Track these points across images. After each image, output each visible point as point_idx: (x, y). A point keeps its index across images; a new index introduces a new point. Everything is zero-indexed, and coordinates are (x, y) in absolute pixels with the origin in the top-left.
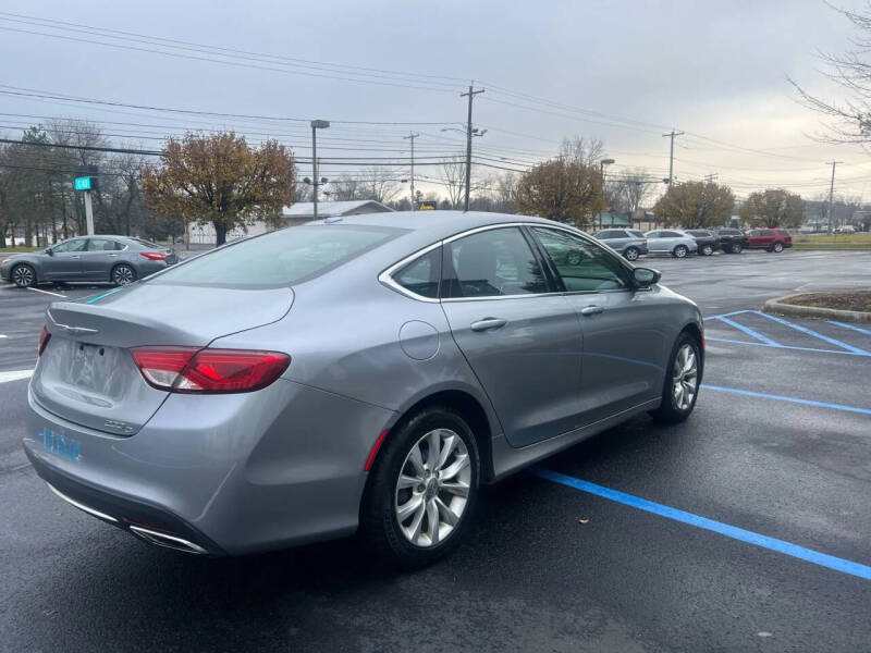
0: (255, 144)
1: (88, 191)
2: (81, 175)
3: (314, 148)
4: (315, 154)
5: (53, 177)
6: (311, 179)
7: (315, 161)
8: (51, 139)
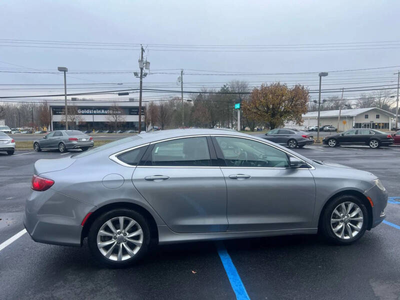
0: (291, 86)
1: (239, 109)
2: (237, 103)
3: (320, 85)
4: (320, 88)
5: (229, 104)
6: (317, 100)
7: (320, 91)
8: (230, 89)
